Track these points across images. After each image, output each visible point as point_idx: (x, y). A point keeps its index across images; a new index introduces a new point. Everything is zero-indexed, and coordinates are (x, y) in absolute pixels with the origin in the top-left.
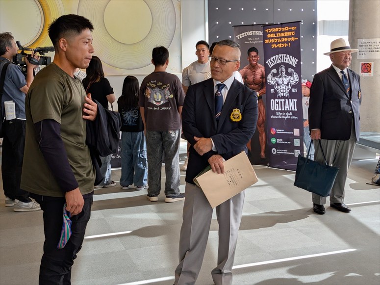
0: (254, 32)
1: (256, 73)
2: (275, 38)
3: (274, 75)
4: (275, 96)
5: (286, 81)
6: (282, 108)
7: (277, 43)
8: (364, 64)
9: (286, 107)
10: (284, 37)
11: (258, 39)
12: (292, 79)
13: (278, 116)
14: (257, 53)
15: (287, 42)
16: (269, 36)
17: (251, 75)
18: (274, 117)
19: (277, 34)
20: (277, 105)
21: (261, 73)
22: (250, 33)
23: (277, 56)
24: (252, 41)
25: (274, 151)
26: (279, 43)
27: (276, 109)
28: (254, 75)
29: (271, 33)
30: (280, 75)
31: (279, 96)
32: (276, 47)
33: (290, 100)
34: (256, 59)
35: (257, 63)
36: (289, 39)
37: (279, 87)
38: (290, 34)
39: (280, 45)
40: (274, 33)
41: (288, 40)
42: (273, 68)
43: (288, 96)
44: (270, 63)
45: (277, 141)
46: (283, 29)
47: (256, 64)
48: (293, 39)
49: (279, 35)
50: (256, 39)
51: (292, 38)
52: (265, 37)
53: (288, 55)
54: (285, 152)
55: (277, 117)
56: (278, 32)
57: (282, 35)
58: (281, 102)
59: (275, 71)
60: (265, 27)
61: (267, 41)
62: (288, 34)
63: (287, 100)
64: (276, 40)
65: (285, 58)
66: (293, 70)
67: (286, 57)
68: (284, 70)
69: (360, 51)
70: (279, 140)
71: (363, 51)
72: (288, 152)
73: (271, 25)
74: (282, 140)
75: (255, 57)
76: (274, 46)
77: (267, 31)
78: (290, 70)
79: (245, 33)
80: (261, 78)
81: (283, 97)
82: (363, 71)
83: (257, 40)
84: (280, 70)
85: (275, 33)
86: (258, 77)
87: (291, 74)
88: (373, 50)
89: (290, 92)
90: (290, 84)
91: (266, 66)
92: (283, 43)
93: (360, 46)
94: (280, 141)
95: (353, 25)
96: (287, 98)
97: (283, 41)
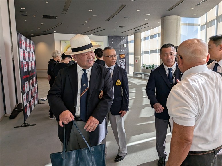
30: (122, 62)
58: (123, 67)
65: (123, 60)
82: (136, 62)
85: (121, 55)
91: (120, 61)
92: (123, 57)
93: (136, 57)
95: (134, 53)
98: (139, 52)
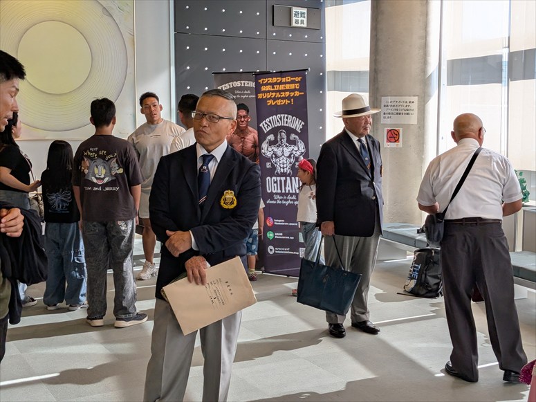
0: (243, 82)
1: (246, 140)
2: (272, 92)
3: (271, 143)
4: (272, 172)
5: (287, 151)
6: (281, 189)
7: (275, 99)
8: (390, 130)
9: (287, 188)
10: (285, 91)
11: (249, 92)
12: (296, 148)
13: (276, 200)
14: (248, 111)
15: (289, 98)
16: (263, 88)
17: (239, 143)
18: (272, 202)
19: (275, 86)
20: (275, 185)
21: (253, 140)
22: (237, 84)
23: (274, 116)
24: (240, 94)
25: (271, 250)
26: (278, 98)
27: (274, 192)
28: (243, 142)
29: (267, 84)
30: (279, 143)
31: (277, 173)
32: (273, 104)
33: (293, 178)
34: (246, 120)
35: (247, 125)
36: (292, 94)
37: (278, 160)
38: (292, 86)
39: (280, 101)
40: (270, 84)
41: (289, 95)
42: (269, 133)
43: (290, 173)
44: (266, 125)
45: (275, 236)
46: (284, 80)
47: (246, 127)
48: (297, 94)
49: (277, 87)
50: (245, 92)
51: (296, 92)
52: (258, 90)
53: (290, 116)
54: (286, 251)
55: (275, 202)
56: (276, 83)
57: (282, 87)
58: (281, 181)
59: (271, 137)
60: (258, 76)
61: (260, 96)
62: (290, 86)
63: (288, 178)
64: (274, 94)
65: (286, 120)
66: (297, 137)
67: (287, 118)
68: (285, 137)
69: (384, 114)
70: (277, 234)
71: (389, 114)
72: (290, 251)
73: (267, 74)
74: (281, 234)
75: (244, 117)
76: (270, 102)
77: (261, 81)
78: (293, 136)
79: (231, 83)
80: (252, 147)
81: (284, 174)
82: (389, 141)
83: (247, 94)
84: (279, 137)
85: (273, 85)
86: (249, 145)
87: (294, 143)
88: (401, 112)
89: (293, 167)
90: (292, 156)
91: (260, 130)
92: (283, 98)
93: (385, 106)
94: (279, 235)
95: (375, 78)
96: (289, 175)
97: (283, 95)
98: (415, 68)
